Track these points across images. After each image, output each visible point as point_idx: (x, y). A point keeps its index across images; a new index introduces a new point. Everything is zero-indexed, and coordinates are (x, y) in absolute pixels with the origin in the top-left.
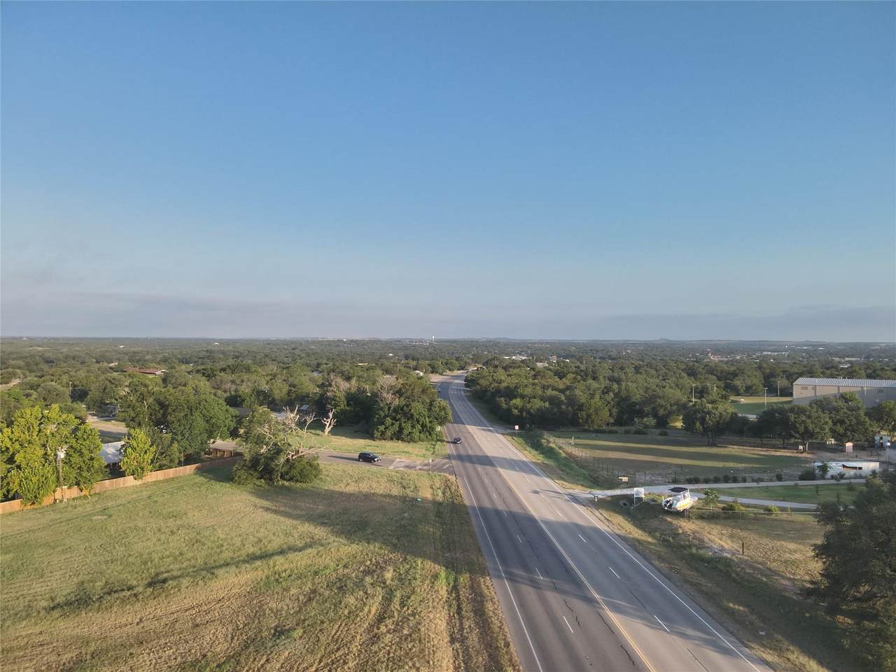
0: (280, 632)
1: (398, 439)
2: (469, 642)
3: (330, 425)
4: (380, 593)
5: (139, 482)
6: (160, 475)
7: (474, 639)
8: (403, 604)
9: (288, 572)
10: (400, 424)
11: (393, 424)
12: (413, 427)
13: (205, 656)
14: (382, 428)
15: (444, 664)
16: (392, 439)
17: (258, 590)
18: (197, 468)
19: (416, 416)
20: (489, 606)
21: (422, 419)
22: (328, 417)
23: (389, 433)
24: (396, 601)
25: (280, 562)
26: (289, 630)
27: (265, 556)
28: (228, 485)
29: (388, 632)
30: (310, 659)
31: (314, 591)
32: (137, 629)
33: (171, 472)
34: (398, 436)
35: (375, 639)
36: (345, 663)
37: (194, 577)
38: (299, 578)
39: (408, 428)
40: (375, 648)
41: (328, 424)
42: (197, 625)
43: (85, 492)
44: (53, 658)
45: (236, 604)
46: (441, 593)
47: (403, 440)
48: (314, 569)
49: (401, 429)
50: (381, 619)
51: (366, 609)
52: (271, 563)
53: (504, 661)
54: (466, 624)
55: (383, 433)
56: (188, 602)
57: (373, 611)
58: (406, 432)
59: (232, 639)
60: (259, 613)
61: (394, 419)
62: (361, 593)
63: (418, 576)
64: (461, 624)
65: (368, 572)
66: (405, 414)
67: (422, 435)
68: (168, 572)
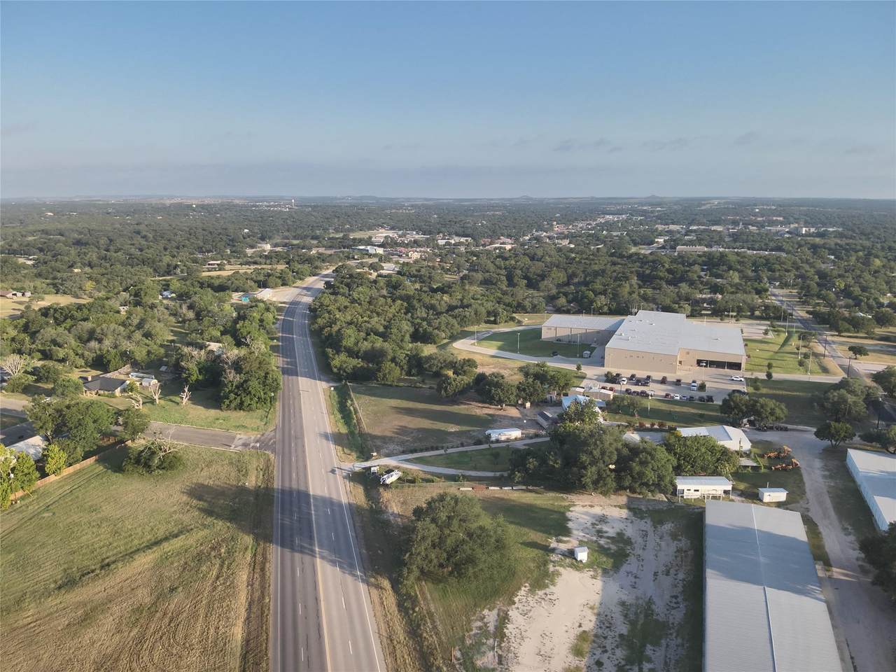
0: (173, 590)
1: (240, 409)
2: (255, 586)
3: (187, 396)
4: (218, 562)
5: (57, 478)
6: (71, 470)
7: (257, 585)
8: (228, 569)
9: (171, 552)
10: (241, 398)
11: (235, 399)
12: (251, 399)
13: (141, 605)
14: (227, 402)
15: (242, 598)
16: (235, 409)
17: (158, 565)
18: (96, 460)
19: (253, 392)
20: (267, 565)
21: (258, 394)
22: (184, 392)
23: (233, 405)
24: (225, 566)
25: (166, 546)
26: (176, 588)
27: (157, 543)
28: (121, 475)
29: (221, 585)
30: (187, 601)
31: (186, 563)
32: (105, 594)
33: (77, 466)
34: (240, 407)
35: (215, 588)
36: (201, 602)
37: (122, 561)
38: (177, 555)
39: (247, 401)
40: (214, 594)
41: (184, 397)
42: (133, 589)
43: (27, 492)
44: (74, 614)
45: (148, 574)
46: (247, 559)
47: (244, 410)
48: (185, 548)
49: (242, 403)
50: (218, 578)
51: (211, 573)
52: (162, 547)
53: (266, 594)
54: (256, 576)
55: (228, 406)
56: (124, 576)
57: (214, 574)
58: (246, 404)
59: (151, 594)
60: (160, 580)
61: (236, 394)
62: (209, 563)
63: (237, 549)
64: (253, 576)
65: (213, 549)
66: (245, 390)
67: (258, 405)
68: (107, 558)
